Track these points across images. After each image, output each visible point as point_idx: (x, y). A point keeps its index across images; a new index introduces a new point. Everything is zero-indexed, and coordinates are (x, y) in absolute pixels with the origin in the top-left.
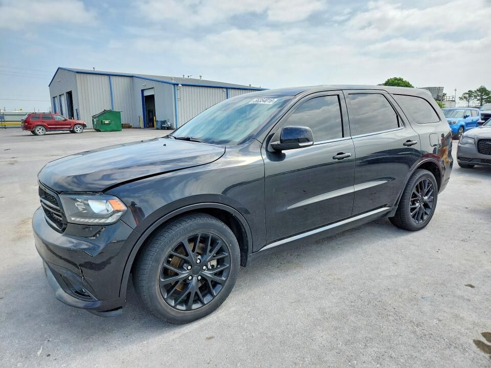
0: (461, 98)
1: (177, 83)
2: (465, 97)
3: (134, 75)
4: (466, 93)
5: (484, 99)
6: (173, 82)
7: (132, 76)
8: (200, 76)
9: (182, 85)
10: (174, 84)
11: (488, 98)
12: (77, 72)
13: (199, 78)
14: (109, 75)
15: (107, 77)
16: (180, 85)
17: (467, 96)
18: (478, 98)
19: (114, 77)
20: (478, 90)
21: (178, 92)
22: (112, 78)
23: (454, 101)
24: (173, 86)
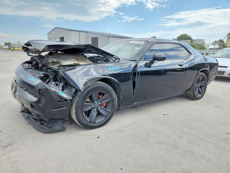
0: (211, 44)
1: (109, 36)
2: (213, 44)
3: (88, 32)
4: (214, 42)
5: (221, 45)
6: (108, 35)
7: (87, 32)
8: (110, 32)
9: (111, 37)
10: (108, 36)
11: (223, 44)
12: (69, 30)
13: (109, 33)
14: (79, 31)
15: (78, 32)
16: (110, 37)
17: (214, 43)
18: (219, 44)
19: (81, 32)
20: (219, 41)
21: (109, 40)
22: (80, 32)
23: (209, 45)
24: (108, 37)
